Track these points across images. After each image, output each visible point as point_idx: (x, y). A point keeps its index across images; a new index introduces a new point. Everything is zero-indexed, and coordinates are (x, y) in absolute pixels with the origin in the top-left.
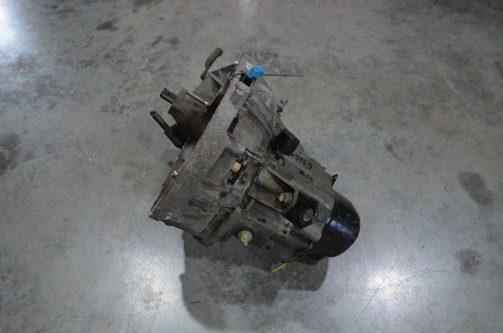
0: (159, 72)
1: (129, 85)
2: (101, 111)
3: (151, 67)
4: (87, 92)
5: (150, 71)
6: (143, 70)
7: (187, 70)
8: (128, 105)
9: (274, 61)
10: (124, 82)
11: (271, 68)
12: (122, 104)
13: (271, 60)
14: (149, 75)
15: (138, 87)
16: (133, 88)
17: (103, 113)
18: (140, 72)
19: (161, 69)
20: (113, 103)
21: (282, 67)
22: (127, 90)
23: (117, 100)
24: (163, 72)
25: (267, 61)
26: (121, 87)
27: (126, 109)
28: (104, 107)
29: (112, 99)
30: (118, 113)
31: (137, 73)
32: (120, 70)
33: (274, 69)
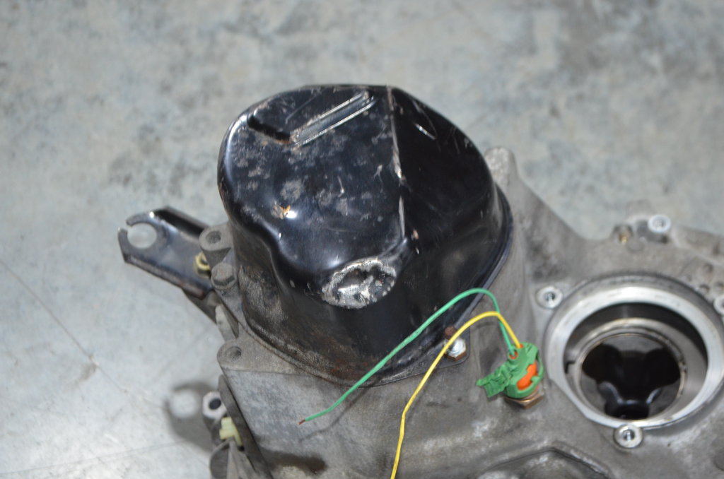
0: (282, 41)
1: (190, 85)
2: (111, 180)
3: (255, 18)
4: (60, 101)
5: (255, 33)
6: (232, 29)
7: (372, 41)
8: (196, 164)
9: (645, 21)
10: (172, 69)
11: (637, 50)
12: (175, 158)
13: (635, 18)
14: (250, 48)
15: (220, 94)
16: (207, 97)
17: (118, 189)
18: (223, 36)
19: (289, 28)
20: (147, 150)
21: (670, 49)
22: (188, 104)
23: (158, 139)
24: (296, 39)
25: (621, 21)
26: (166, 88)
27: (190, 178)
28: (118, 164)
29: (142, 137)
30: (165, 192)
31: (212, 35)
32: (159, 22)
33: (644, 54)
